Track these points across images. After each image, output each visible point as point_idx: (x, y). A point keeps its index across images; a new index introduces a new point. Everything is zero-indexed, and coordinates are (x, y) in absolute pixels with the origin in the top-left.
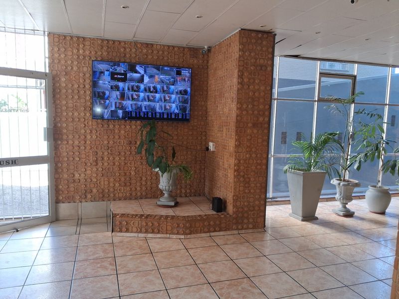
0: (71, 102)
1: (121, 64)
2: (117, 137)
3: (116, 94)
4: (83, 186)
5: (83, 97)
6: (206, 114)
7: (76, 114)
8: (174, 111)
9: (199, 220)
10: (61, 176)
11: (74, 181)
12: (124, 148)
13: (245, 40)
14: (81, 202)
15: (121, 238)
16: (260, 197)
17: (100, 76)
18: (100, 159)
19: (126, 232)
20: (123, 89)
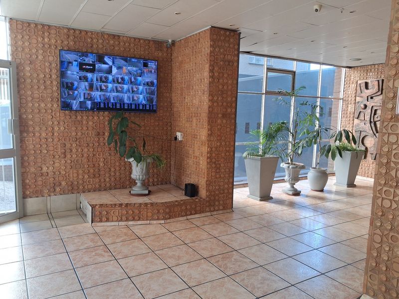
0: (37, 92)
1: (89, 54)
2: (85, 128)
3: (84, 85)
4: (52, 179)
5: (50, 87)
6: (171, 104)
7: (43, 105)
8: (142, 101)
9: (177, 205)
10: (28, 170)
11: (42, 175)
12: (92, 139)
13: (215, 37)
14: (50, 196)
15: (102, 227)
16: (229, 181)
17: (68, 66)
18: (68, 151)
19: (106, 221)
20: (92, 80)
